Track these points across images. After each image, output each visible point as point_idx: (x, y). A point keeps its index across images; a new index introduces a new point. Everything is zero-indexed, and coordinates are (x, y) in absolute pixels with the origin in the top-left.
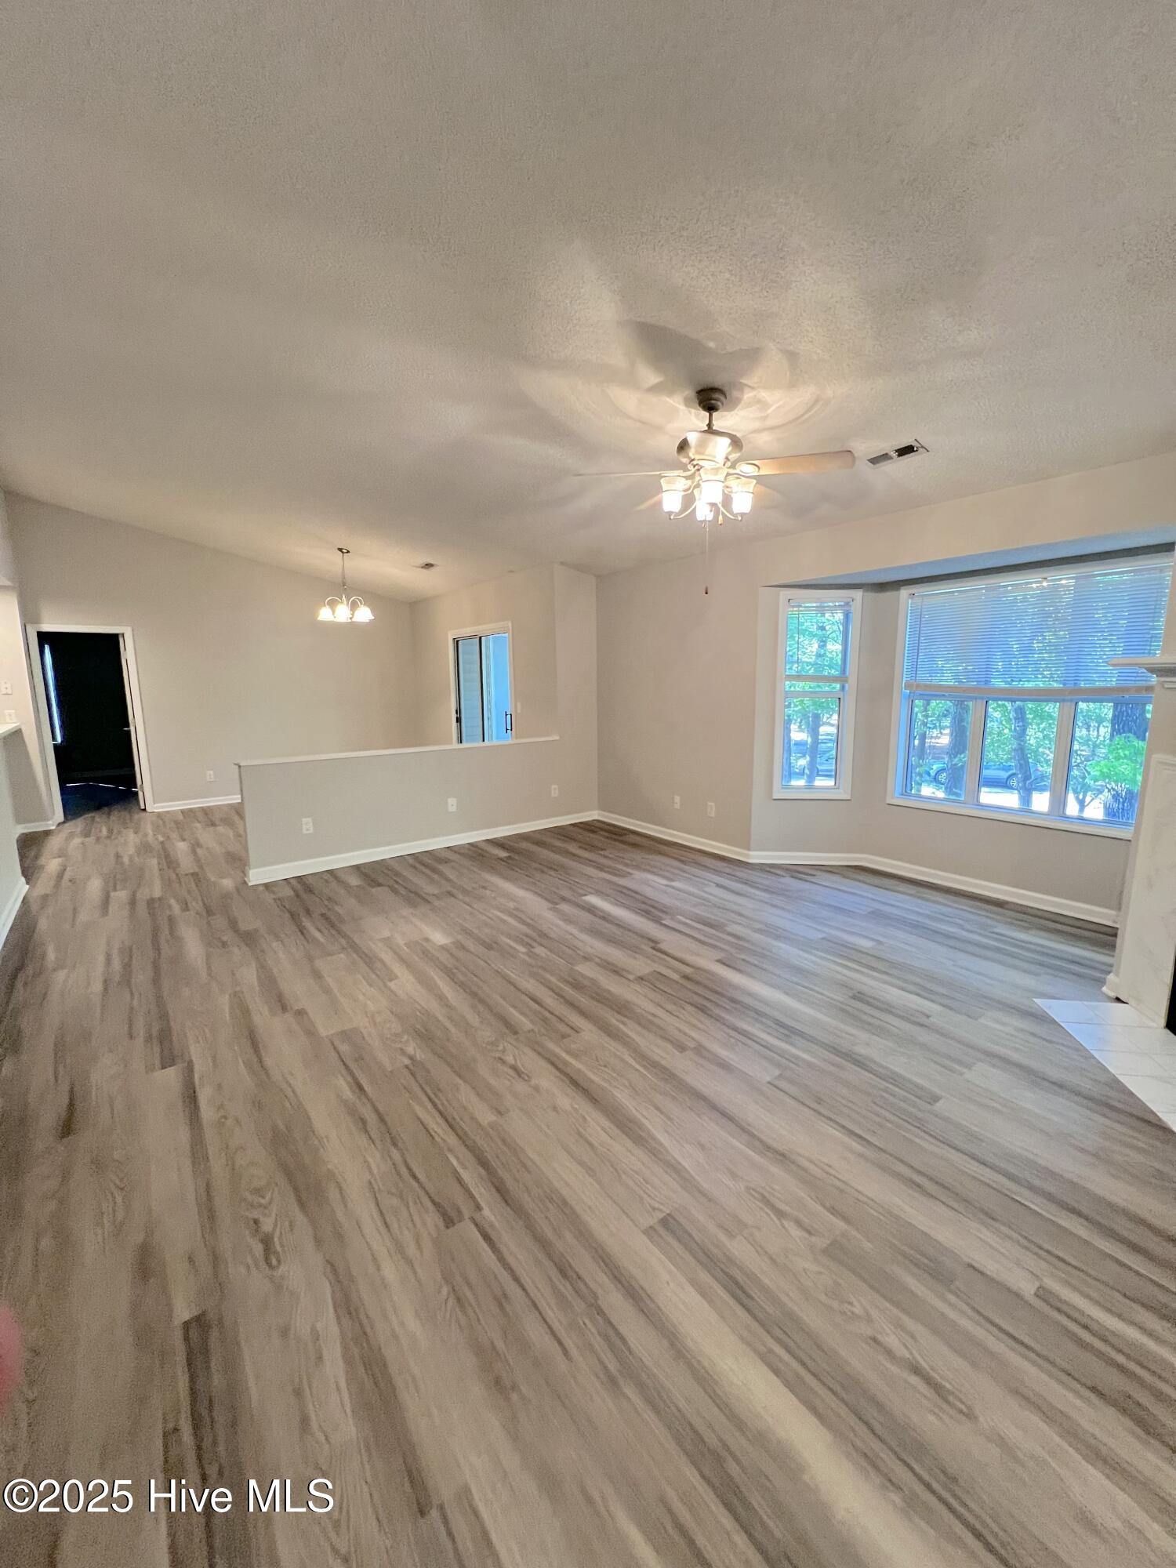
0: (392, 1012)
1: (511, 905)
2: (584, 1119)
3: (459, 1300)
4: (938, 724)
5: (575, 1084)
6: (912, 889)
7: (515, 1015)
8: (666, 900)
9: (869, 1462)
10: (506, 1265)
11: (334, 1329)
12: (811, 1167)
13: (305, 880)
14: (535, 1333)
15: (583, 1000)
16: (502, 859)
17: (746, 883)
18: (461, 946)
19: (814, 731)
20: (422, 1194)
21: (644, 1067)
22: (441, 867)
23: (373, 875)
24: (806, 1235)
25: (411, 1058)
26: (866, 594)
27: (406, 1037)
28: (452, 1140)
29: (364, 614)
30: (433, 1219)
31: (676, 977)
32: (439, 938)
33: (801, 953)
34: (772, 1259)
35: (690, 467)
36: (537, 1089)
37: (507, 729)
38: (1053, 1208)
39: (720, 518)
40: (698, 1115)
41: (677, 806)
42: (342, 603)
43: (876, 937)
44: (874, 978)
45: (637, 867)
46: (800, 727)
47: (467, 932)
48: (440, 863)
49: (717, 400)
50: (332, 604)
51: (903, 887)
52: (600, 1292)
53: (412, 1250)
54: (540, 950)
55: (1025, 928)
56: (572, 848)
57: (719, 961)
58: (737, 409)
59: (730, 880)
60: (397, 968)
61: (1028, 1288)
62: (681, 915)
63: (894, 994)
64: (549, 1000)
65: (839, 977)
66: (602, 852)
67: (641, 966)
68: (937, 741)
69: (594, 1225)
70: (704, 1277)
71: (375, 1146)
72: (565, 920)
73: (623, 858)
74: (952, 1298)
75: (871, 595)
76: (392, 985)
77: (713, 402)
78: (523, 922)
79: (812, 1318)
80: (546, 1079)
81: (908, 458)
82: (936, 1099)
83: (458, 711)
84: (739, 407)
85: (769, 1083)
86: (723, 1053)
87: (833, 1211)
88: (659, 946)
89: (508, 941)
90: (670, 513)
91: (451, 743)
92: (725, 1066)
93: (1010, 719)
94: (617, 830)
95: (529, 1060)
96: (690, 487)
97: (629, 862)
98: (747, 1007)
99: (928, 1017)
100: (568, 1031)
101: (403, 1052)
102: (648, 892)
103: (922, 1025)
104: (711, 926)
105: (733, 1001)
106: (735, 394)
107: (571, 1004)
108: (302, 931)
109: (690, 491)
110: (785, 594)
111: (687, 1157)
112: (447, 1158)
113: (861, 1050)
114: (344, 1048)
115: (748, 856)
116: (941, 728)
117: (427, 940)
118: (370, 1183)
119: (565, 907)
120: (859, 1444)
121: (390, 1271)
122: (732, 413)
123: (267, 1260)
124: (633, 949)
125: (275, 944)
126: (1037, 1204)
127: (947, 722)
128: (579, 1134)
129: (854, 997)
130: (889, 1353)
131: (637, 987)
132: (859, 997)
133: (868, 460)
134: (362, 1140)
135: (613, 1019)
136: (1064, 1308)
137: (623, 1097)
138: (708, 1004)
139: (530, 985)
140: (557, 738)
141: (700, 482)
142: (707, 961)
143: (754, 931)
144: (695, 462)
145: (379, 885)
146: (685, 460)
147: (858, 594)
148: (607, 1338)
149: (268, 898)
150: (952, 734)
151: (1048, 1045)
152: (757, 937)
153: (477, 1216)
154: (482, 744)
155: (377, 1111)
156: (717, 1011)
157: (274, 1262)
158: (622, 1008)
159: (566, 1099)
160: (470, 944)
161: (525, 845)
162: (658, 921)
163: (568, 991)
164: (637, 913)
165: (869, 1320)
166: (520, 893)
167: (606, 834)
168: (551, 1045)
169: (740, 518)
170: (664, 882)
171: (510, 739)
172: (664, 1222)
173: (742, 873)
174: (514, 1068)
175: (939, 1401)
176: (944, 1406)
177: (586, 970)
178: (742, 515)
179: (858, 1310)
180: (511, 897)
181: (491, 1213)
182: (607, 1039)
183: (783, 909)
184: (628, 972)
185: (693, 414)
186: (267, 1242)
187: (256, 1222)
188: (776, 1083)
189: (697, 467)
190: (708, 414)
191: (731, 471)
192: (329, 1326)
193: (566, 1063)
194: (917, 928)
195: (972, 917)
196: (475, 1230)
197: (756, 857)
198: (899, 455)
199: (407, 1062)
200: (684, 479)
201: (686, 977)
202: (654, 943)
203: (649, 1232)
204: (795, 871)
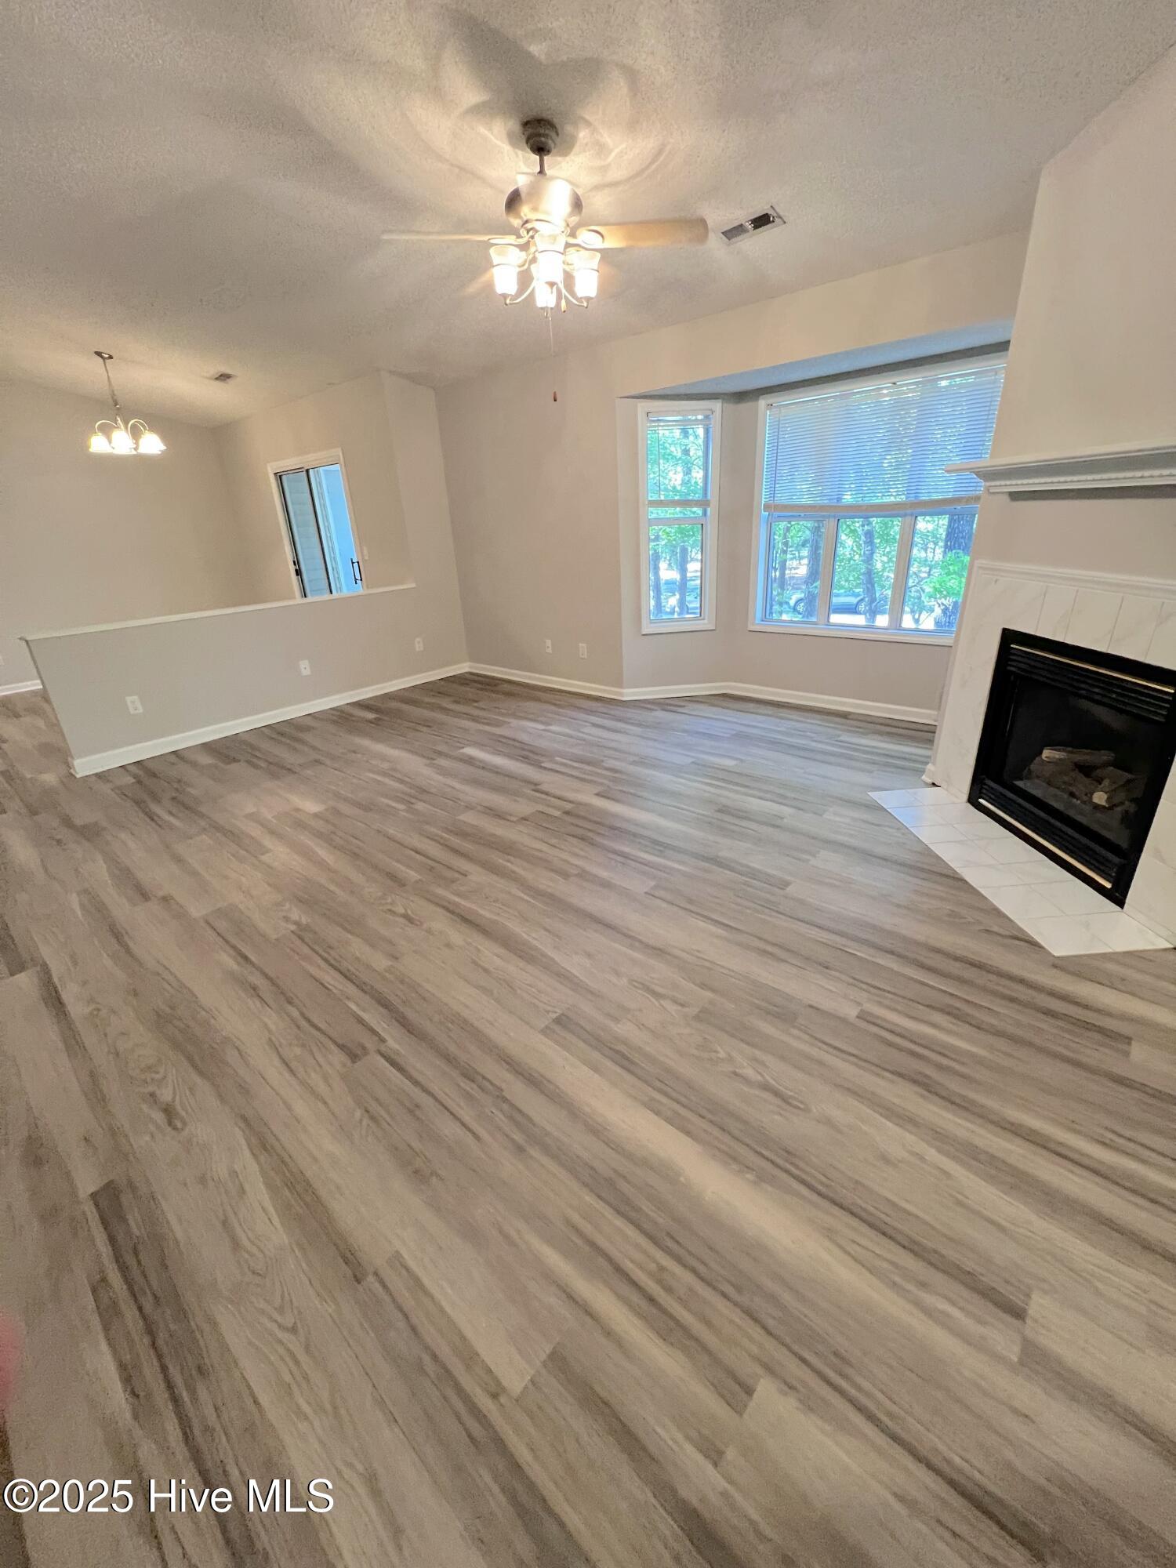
0: (269, 885)
1: (385, 766)
2: (479, 950)
3: (372, 1118)
4: (797, 555)
5: (466, 920)
6: (769, 710)
7: (401, 869)
8: (543, 743)
9: (730, 1158)
10: (416, 1083)
11: (253, 1167)
12: (684, 955)
13: (144, 763)
14: (449, 1129)
15: (467, 846)
16: (371, 722)
17: (620, 720)
18: (337, 812)
19: (683, 570)
20: (323, 1038)
21: (531, 896)
22: (301, 735)
23: (224, 751)
24: (680, 1008)
25: (296, 923)
26: (725, 405)
27: (287, 905)
28: (351, 989)
29: (152, 444)
30: (338, 1058)
31: (557, 813)
32: (311, 806)
33: (675, 779)
34: (652, 1032)
35: (523, 232)
36: (429, 931)
37: (356, 580)
38: (872, 951)
39: (563, 303)
40: (585, 930)
41: (549, 650)
42: (118, 428)
43: (739, 756)
44: (737, 792)
45: (514, 716)
46: (670, 564)
47: (337, 796)
48: (301, 731)
49: (546, 136)
50: (106, 431)
51: (763, 709)
52: (504, 1086)
53: (322, 1088)
54: (420, 806)
55: (862, 733)
56: (446, 703)
57: (597, 794)
58: (572, 153)
59: (604, 718)
60: (268, 842)
61: (851, 1012)
62: (558, 756)
63: (754, 804)
64: (434, 850)
65: (706, 795)
66: (476, 704)
67: (523, 808)
68: (796, 571)
69: (493, 1034)
70: (596, 1055)
71: (270, 1008)
72: (444, 775)
73: (498, 708)
74: (795, 1032)
75: (730, 407)
76: (265, 858)
77: (543, 139)
78: (401, 781)
79: (685, 1069)
80: (440, 922)
81: (766, 232)
82: (787, 884)
83: (296, 563)
84: (576, 149)
85: (646, 893)
86: (604, 874)
87: (703, 986)
88: (538, 787)
89: (386, 801)
90: (505, 296)
91: (295, 598)
92: (606, 885)
93: (861, 545)
94: (487, 680)
95: (419, 907)
96: (526, 261)
97: (505, 711)
98: (627, 832)
99: (782, 818)
100: (457, 875)
101: (286, 919)
102: (524, 737)
103: (778, 827)
104: (589, 763)
105: (613, 828)
106: (569, 128)
107: (456, 851)
108: (151, 816)
109: (526, 267)
110: (643, 406)
111: (575, 965)
112: (347, 1006)
113: (724, 854)
114: (222, 925)
115: (622, 694)
116: (801, 558)
117: (297, 810)
118: (270, 1039)
119: (443, 762)
120: (723, 1147)
121: (300, 1108)
122: (568, 158)
123: (170, 1123)
124: (515, 794)
125: (123, 836)
126: (863, 953)
127: (805, 552)
128: (474, 962)
129: (719, 811)
130: (746, 1081)
131: (521, 828)
132: (724, 810)
133: (723, 233)
134: (254, 1004)
135: (499, 859)
136: (879, 1022)
137: (515, 927)
138: (590, 834)
139: (416, 841)
140: (414, 585)
141: (537, 254)
142: (587, 796)
143: (631, 764)
144: (529, 226)
145: (235, 760)
146: (516, 222)
147: (717, 405)
148: (511, 1118)
149: (106, 788)
150: (808, 565)
151: (877, 828)
152: (631, 768)
153: (383, 1049)
154: (330, 597)
155: (267, 976)
156: (599, 839)
157: (179, 1125)
158: (508, 849)
159: (457, 935)
160: (345, 808)
161: (394, 705)
162: (538, 765)
163: (455, 841)
164: (517, 760)
165: (730, 1059)
166: (395, 753)
167: (479, 686)
168: (440, 891)
169: (585, 304)
170: (543, 727)
171: (360, 589)
172: (558, 1021)
173: (618, 712)
174: (406, 916)
175: (784, 1105)
176: (787, 1107)
177: (469, 818)
178: (588, 299)
179: (722, 1055)
180: (384, 758)
181: (395, 1040)
182: (495, 877)
183: (655, 740)
184: (511, 815)
185: (521, 156)
186: (169, 1111)
187: (152, 1095)
188: (652, 892)
189: (531, 233)
190: (538, 157)
191: (572, 241)
192: (248, 1165)
193: (457, 905)
194: (774, 744)
195: (819, 728)
196: (382, 1061)
197: (629, 694)
198: (755, 228)
199: (293, 927)
200: (517, 250)
201: (567, 813)
202: (535, 786)
203: (546, 1031)
204: (664, 704)
